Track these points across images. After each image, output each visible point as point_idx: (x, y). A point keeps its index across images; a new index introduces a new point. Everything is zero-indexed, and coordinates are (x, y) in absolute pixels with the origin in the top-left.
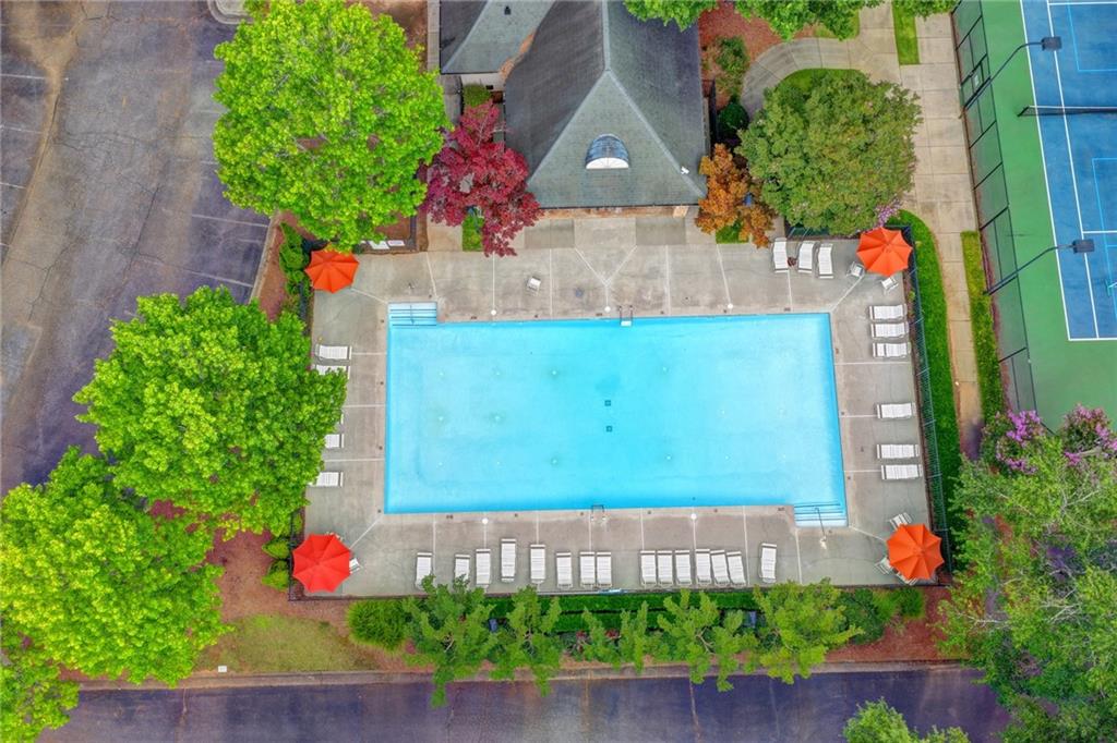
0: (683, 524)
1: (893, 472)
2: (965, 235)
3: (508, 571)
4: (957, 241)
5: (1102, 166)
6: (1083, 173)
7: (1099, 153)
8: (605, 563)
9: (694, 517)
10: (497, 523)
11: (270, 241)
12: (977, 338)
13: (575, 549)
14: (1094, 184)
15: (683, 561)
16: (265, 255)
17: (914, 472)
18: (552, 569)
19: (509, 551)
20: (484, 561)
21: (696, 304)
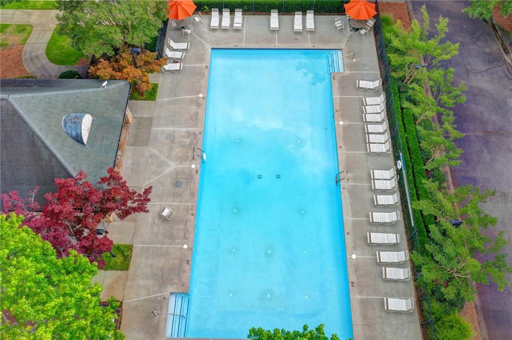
0: (345, 128)
1: (310, 25)
9: (341, 123)
10: (355, 247)
13: (369, 195)
15: (371, 128)
17: (310, 16)
18: (386, 208)
19: (377, 237)
20: (386, 256)
21: (197, 114)
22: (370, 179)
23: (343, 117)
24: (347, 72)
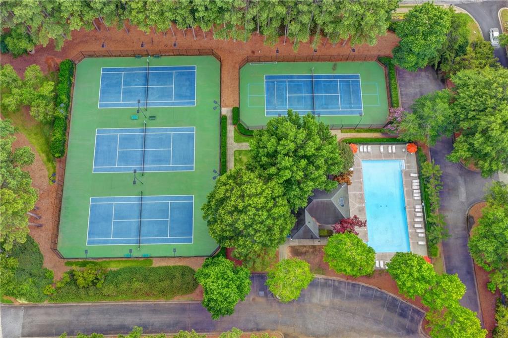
0: (407, 191)
1: (394, 150)
2: (342, 132)
3: (420, 226)
4: (343, 134)
5: (325, 105)
6: (327, 108)
7: (323, 105)
8: (417, 207)
9: (405, 189)
10: (410, 228)
11: (350, 281)
12: (364, 132)
13: (414, 213)
14: (330, 106)
15: (415, 191)
16: (354, 282)
17: (394, 147)
18: (419, 217)
19: (416, 226)
20: (419, 231)
21: (361, 187)
22: (414, 208)
23: (406, 187)
24: (407, 170)
